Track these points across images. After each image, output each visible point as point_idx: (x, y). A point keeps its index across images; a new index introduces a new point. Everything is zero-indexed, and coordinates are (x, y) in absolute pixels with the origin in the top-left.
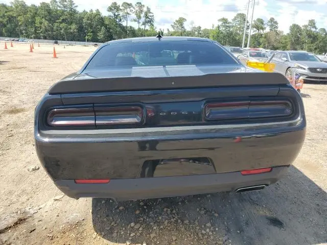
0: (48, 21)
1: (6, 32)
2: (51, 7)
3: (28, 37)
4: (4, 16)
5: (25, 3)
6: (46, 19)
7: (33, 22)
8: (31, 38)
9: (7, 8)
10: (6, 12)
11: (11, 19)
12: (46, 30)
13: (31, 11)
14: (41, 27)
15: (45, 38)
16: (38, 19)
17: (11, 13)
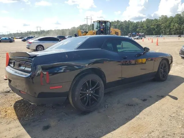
0: (178, 24)
1: (155, 33)
2: (182, 16)
3: (165, 34)
4: (155, 24)
5: (167, 16)
6: (177, 23)
7: (170, 26)
8: (167, 35)
9: (157, 21)
10: (156, 23)
11: (158, 26)
12: (176, 30)
13: (169, 20)
14: (173, 28)
15: (175, 34)
16: (172, 24)
17: (159, 23)
